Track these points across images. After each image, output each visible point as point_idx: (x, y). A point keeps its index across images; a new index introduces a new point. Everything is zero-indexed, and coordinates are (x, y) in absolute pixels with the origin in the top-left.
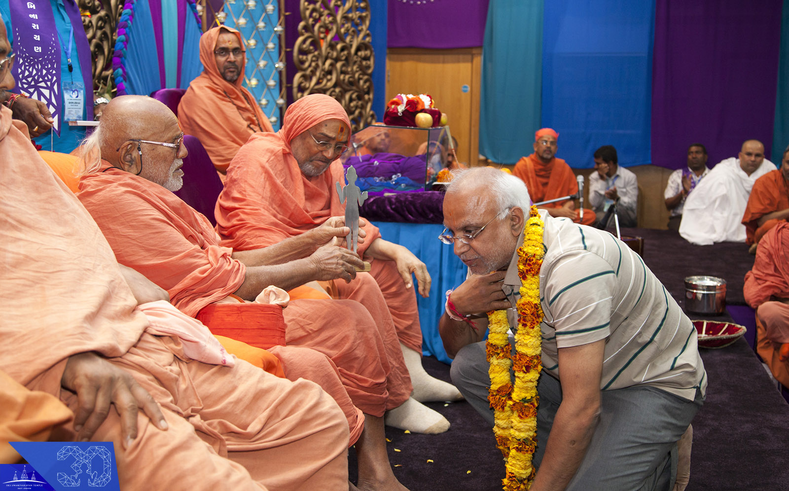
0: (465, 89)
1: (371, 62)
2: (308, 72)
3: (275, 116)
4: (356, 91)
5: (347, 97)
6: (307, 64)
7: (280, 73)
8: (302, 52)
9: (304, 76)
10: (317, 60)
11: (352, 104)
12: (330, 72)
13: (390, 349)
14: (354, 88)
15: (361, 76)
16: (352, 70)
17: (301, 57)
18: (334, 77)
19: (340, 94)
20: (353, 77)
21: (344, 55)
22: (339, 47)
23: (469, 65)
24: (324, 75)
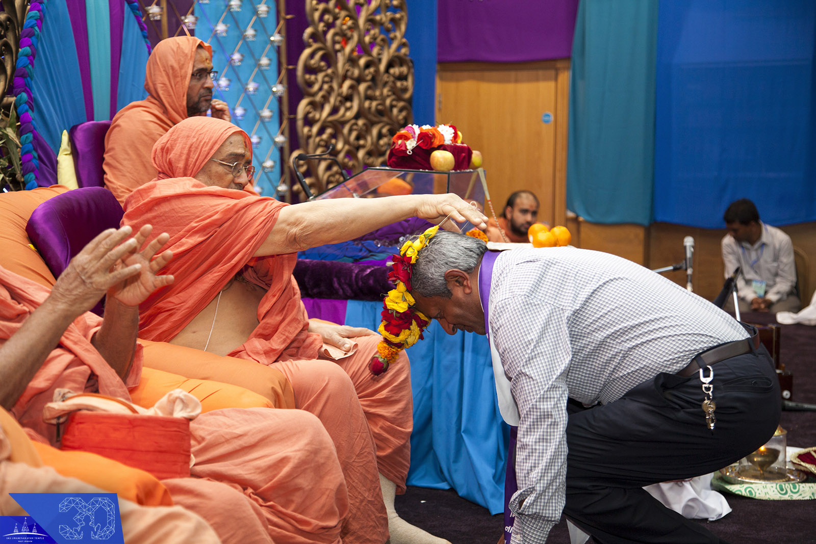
0: (546, 118)
1: (409, 83)
2: (318, 98)
3: (271, 159)
4: (388, 124)
5: (375, 131)
6: (316, 87)
7: (280, 99)
8: (309, 70)
9: (312, 104)
10: (331, 81)
11: (382, 142)
12: (349, 98)
13: (361, 474)
14: (385, 119)
15: (394, 103)
16: (382, 94)
17: (307, 76)
18: (355, 104)
19: (364, 128)
20: (383, 104)
21: (370, 73)
22: (362, 62)
23: (552, 84)
24: (341, 102)
